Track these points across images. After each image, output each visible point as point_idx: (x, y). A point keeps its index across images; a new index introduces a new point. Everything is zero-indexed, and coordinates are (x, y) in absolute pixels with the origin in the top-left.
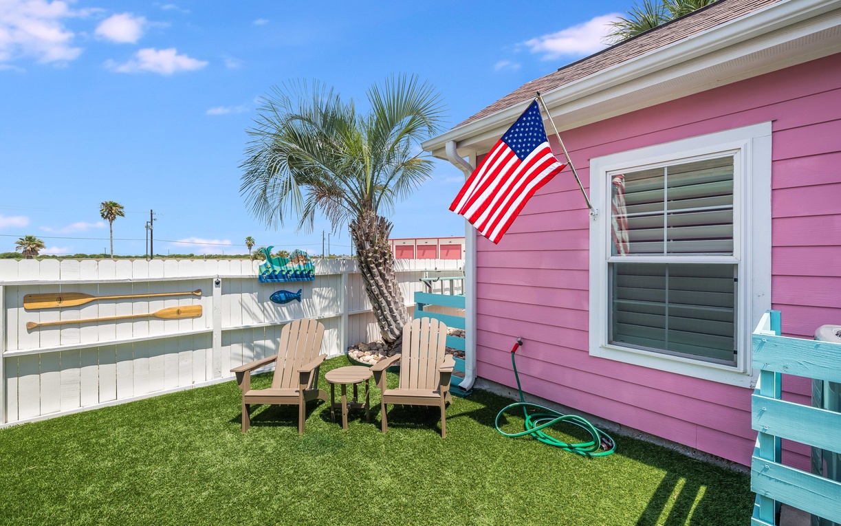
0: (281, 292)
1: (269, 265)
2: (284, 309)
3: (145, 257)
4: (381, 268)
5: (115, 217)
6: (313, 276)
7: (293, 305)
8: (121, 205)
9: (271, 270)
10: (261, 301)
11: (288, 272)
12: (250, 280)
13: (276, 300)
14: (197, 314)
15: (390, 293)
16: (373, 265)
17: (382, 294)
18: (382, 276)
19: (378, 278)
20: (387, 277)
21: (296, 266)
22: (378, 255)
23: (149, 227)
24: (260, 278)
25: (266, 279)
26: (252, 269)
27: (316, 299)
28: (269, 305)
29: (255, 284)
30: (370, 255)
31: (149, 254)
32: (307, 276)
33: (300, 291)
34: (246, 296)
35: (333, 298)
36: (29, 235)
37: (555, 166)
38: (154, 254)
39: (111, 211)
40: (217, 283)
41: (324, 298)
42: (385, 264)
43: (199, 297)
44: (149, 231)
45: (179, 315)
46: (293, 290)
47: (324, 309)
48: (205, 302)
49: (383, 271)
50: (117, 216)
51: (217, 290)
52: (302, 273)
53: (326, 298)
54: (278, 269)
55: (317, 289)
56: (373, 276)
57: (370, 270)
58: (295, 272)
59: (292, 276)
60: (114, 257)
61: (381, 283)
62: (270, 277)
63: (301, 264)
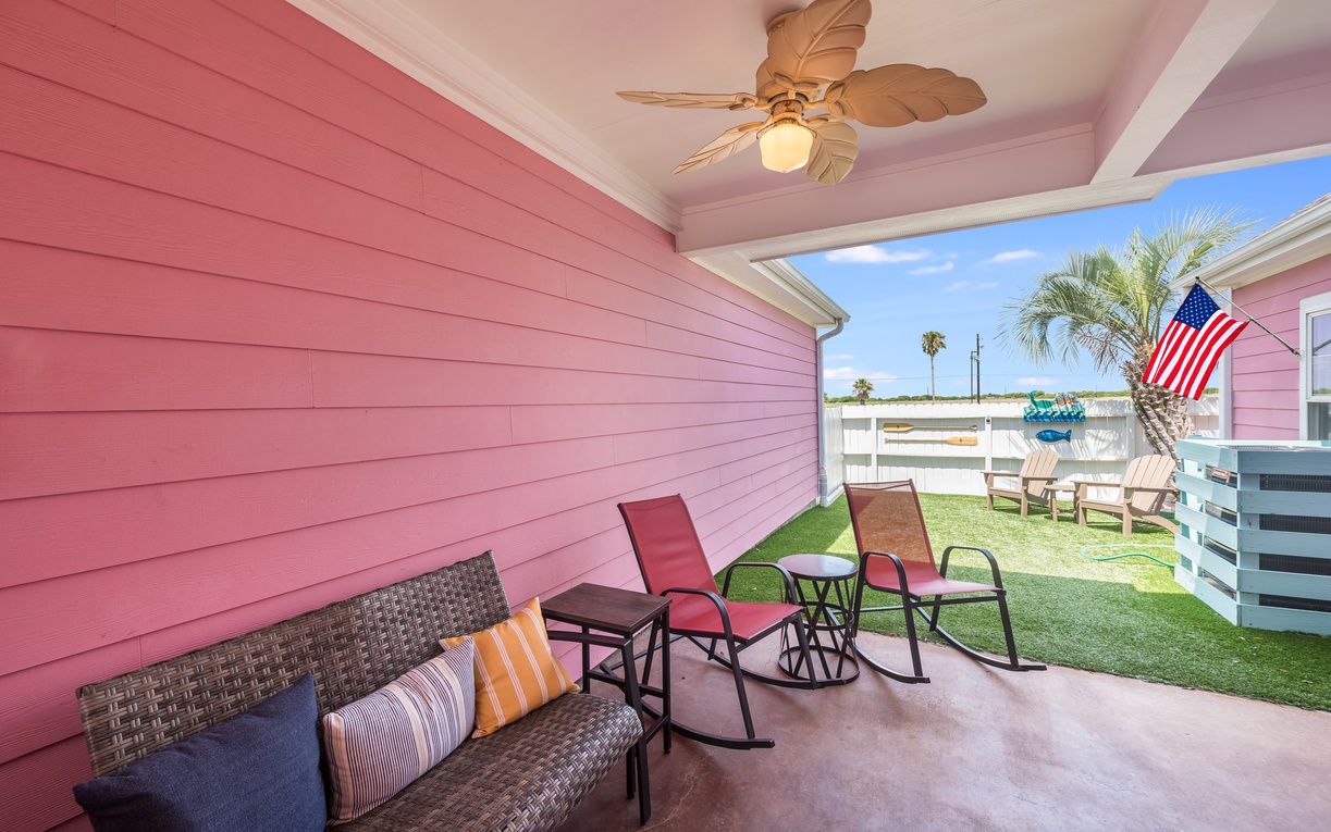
0: (1048, 431)
1: (1033, 406)
2: (1052, 447)
3: (972, 398)
4: (1158, 410)
5: (937, 350)
6: (1084, 417)
7: (1062, 444)
8: (942, 334)
9: (1036, 411)
10: (1027, 437)
11: (1054, 413)
12: (1016, 419)
13: (1042, 437)
14: (974, 443)
15: (1173, 438)
16: (1147, 407)
17: (1161, 438)
18: (1160, 417)
19: (1155, 421)
20: (1168, 419)
21: (1063, 408)
22: (1155, 396)
23: (975, 357)
24: (1025, 417)
25: (1032, 419)
26: (1018, 409)
27: (1089, 441)
28: (1036, 442)
29: (1022, 423)
30: (1143, 396)
31: (975, 393)
32: (1077, 417)
33: (1070, 431)
34: (1013, 433)
35: (1113, 441)
36: (861, 378)
37: (1236, 326)
38: (981, 394)
39: (932, 343)
40: (988, 421)
41: (1100, 440)
42: (1165, 405)
43: (975, 431)
44: (975, 363)
45: (961, 442)
46: (1062, 430)
47: (1101, 451)
48: (978, 434)
49: (1162, 413)
50: (940, 349)
51: (988, 426)
52: (1070, 414)
53: (1104, 441)
54: (1043, 411)
55: (1092, 431)
56: (1148, 418)
57: (1144, 411)
58: (1062, 413)
59: (1058, 417)
60: (937, 398)
61: (1159, 425)
62: (1035, 417)
63: (1069, 406)
